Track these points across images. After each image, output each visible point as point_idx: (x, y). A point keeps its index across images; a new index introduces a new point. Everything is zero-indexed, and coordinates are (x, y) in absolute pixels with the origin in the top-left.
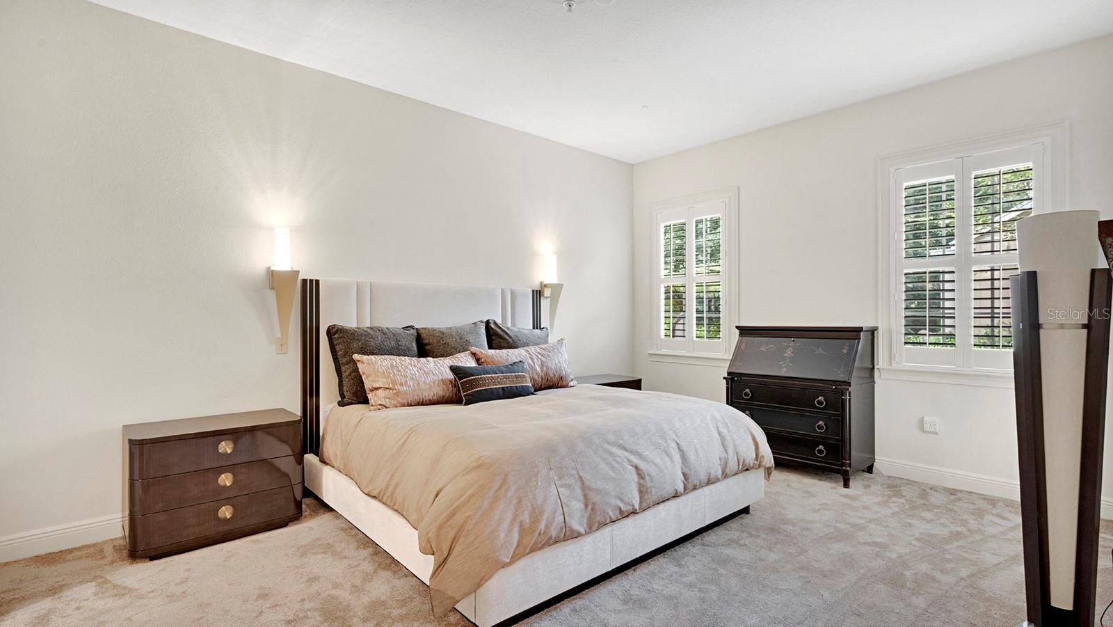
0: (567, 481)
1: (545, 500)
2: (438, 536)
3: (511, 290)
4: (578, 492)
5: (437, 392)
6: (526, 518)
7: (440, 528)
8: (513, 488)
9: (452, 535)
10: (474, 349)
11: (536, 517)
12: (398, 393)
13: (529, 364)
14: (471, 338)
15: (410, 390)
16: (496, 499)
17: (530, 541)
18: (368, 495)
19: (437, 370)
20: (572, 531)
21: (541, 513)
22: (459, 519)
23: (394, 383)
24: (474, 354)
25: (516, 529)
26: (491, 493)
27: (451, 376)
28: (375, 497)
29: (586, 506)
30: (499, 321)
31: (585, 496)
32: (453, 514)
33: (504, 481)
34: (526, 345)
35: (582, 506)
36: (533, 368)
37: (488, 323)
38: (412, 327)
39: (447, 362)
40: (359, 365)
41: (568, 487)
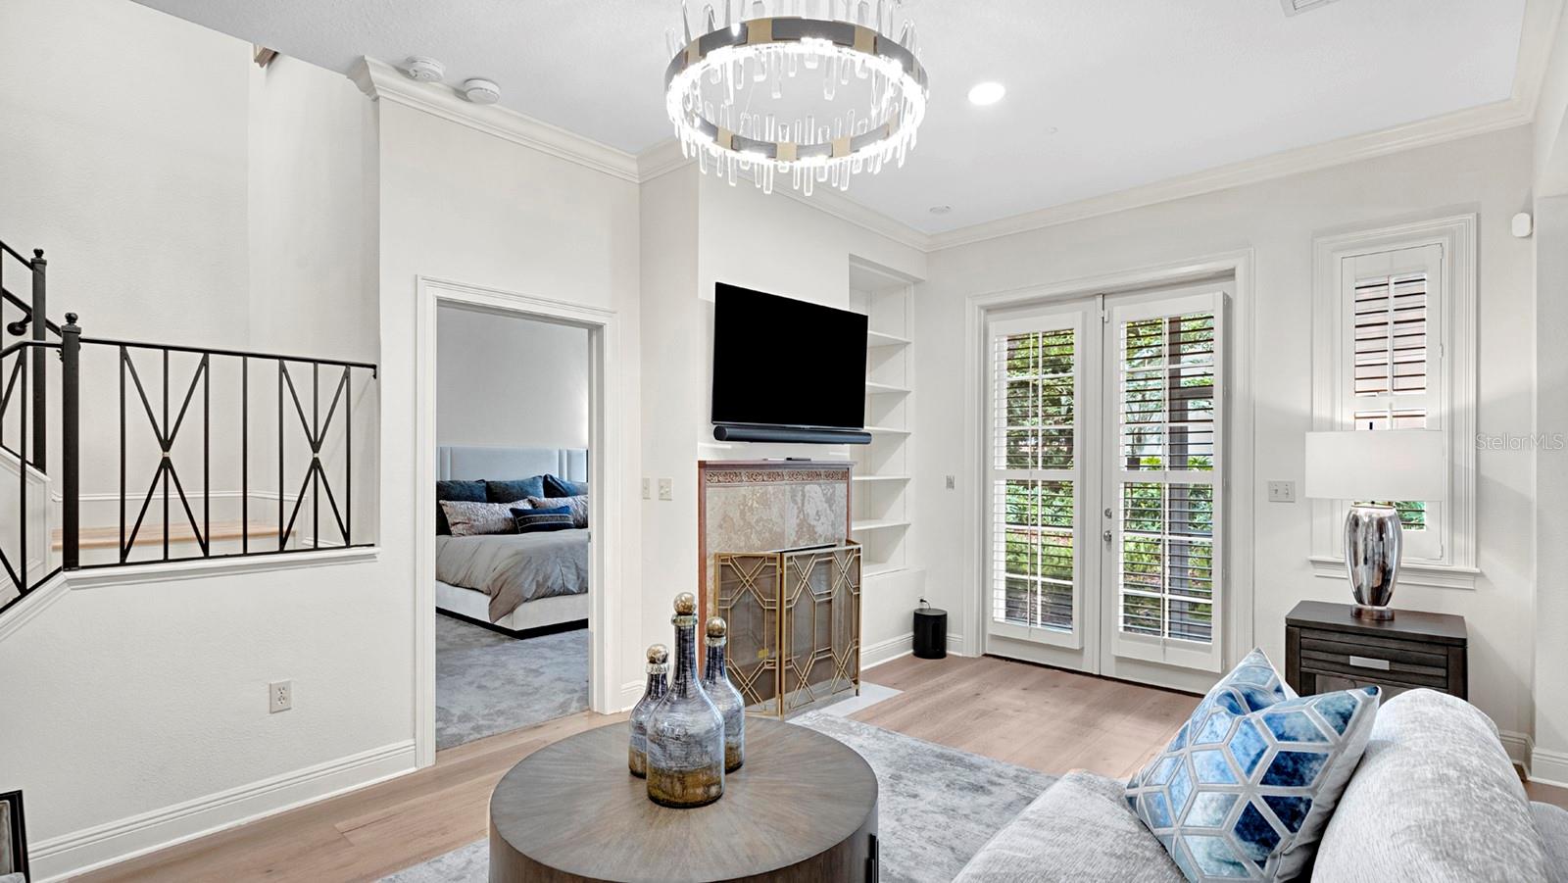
0: (568, 564)
1: (553, 571)
2: (493, 584)
3: (568, 451)
4: (574, 571)
5: (501, 526)
6: (540, 579)
7: (495, 581)
8: (534, 565)
9: (499, 585)
10: (531, 497)
11: (546, 579)
12: (472, 526)
13: (574, 509)
14: (530, 490)
15: (480, 523)
16: (523, 569)
17: (543, 591)
18: (452, 585)
19: (503, 511)
20: (568, 589)
21: (549, 578)
22: (504, 577)
23: (469, 519)
24: (530, 501)
25: (534, 583)
26: (522, 565)
27: (510, 515)
28: (457, 586)
29: (578, 578)
30: (556, 476)
31: (578, 574)
32: (501, 575)
33: (529, 561)
34: (576, 494)
35: (576, 578)
36: (576, 511)
37: (546, 477)
38: (483, 481)
39: (510, 506)
40: (444, 508)
41: (568, 567)
